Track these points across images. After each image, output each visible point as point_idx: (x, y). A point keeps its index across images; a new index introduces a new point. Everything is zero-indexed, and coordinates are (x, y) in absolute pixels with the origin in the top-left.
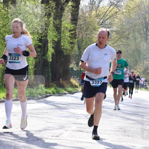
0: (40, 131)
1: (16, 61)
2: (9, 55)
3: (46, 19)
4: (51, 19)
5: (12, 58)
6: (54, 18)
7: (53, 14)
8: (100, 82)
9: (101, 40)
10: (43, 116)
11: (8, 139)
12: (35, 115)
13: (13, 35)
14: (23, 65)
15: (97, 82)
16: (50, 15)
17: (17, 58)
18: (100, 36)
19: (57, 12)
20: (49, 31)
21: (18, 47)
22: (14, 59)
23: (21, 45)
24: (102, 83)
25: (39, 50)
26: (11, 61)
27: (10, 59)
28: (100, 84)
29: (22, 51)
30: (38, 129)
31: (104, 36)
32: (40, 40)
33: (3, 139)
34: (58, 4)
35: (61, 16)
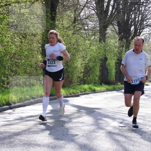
0: (120, 107)
1: (53, 65)
2: (48, 60)
3: (121, 48)
4: (124, 48)
5: (49, 63)
6: (125, 48)
7: (124, 46)
8: (138, 81)
9: (137, 47)
10: (121, 99)
11: (103, 111)
12: (117, 99)
13: (50, 44)
14: (59, 68)
15: (136, 81)
16: (123, 46)
17: (53, 63)
18: (136, 44)
19: (127, 45)
20: (123, 55)
21: (53, 54)
22: (52, 64)
23: (56, 52)
24: (140, 81)
25: (118, 65)
26: (49, 65)
27: (48, 64)
28: (138, 83)
29: (56, 57)
30: (119, 106)
31: (139, 44)
32: (118, 60)
33: (101, 112)
34: (127, 41)
35: (129, 47)
